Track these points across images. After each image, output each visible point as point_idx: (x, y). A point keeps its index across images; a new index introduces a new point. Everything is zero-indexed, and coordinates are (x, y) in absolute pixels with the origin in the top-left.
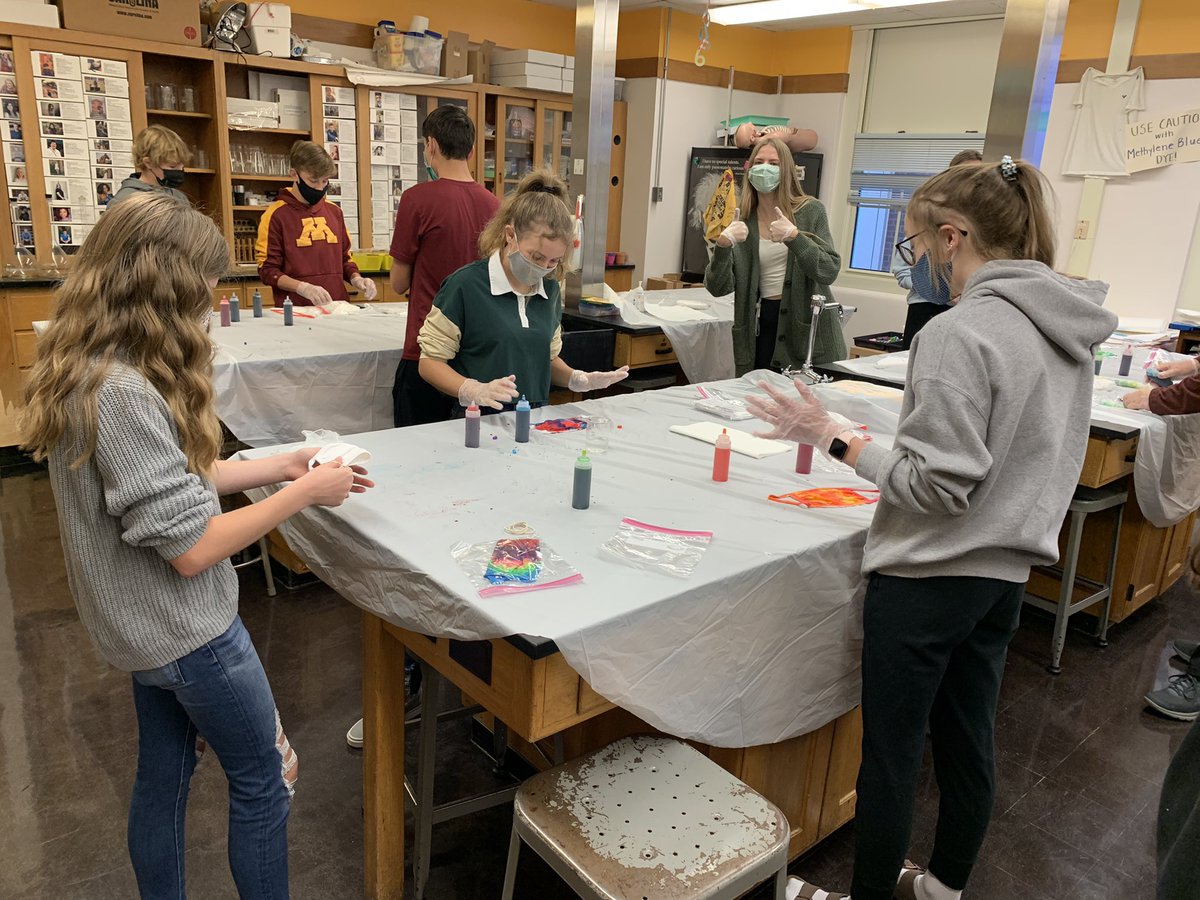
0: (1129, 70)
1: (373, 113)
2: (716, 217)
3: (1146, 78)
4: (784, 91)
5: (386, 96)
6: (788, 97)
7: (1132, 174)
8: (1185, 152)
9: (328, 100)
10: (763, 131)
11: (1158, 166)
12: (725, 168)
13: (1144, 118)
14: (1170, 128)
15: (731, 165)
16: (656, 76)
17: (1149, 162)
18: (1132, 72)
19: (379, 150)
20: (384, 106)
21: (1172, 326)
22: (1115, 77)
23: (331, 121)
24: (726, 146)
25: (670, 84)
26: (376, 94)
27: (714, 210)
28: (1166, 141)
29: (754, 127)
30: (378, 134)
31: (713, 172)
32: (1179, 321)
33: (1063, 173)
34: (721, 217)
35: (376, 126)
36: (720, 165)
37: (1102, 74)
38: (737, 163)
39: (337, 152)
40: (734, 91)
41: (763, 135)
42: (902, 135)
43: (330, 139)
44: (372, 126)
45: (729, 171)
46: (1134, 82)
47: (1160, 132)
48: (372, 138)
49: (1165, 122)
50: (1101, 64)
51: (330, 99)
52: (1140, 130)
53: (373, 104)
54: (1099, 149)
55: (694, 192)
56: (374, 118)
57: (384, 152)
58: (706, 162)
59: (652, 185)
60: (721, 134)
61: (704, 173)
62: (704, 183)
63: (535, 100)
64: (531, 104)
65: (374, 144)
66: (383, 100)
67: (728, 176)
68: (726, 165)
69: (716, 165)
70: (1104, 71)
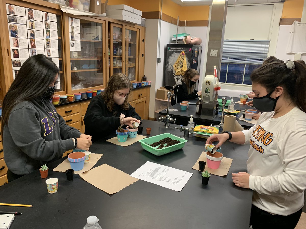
1: (70, 27)
2: (179, 67)
4: (187, 26)
5: (75, 20)
9: (10, 12)
12: (181, 51)
15: (184, 50)
16: (158, 18)
19: (73, 45)
20: (74, 24)
22: (304, 24)
23: (12, 25)
26: (71, 19)
30: (72, 37)
34: (181, 67)
35: (71, 34)
38: (186, 49)
39: (17, 42)
42: (228, 40)
43: (13, 35)
44: (70, 33)
45: (183, 52)
48: (70, 39)
50: (299, 20)
51: (11, 12)
53: (70, 24)
55: (168, 59)
56: (70, 30)
57: (75, 45)
58: (173, 49)
59: (157, 57)
60: (173, 39)
62: (172, 56)
63: (122, 25)
64: (120, 27)
65: (71, 42)
66: (74, 22)
67: (183, 54)
68: (182, 50)
70: (300, 22)
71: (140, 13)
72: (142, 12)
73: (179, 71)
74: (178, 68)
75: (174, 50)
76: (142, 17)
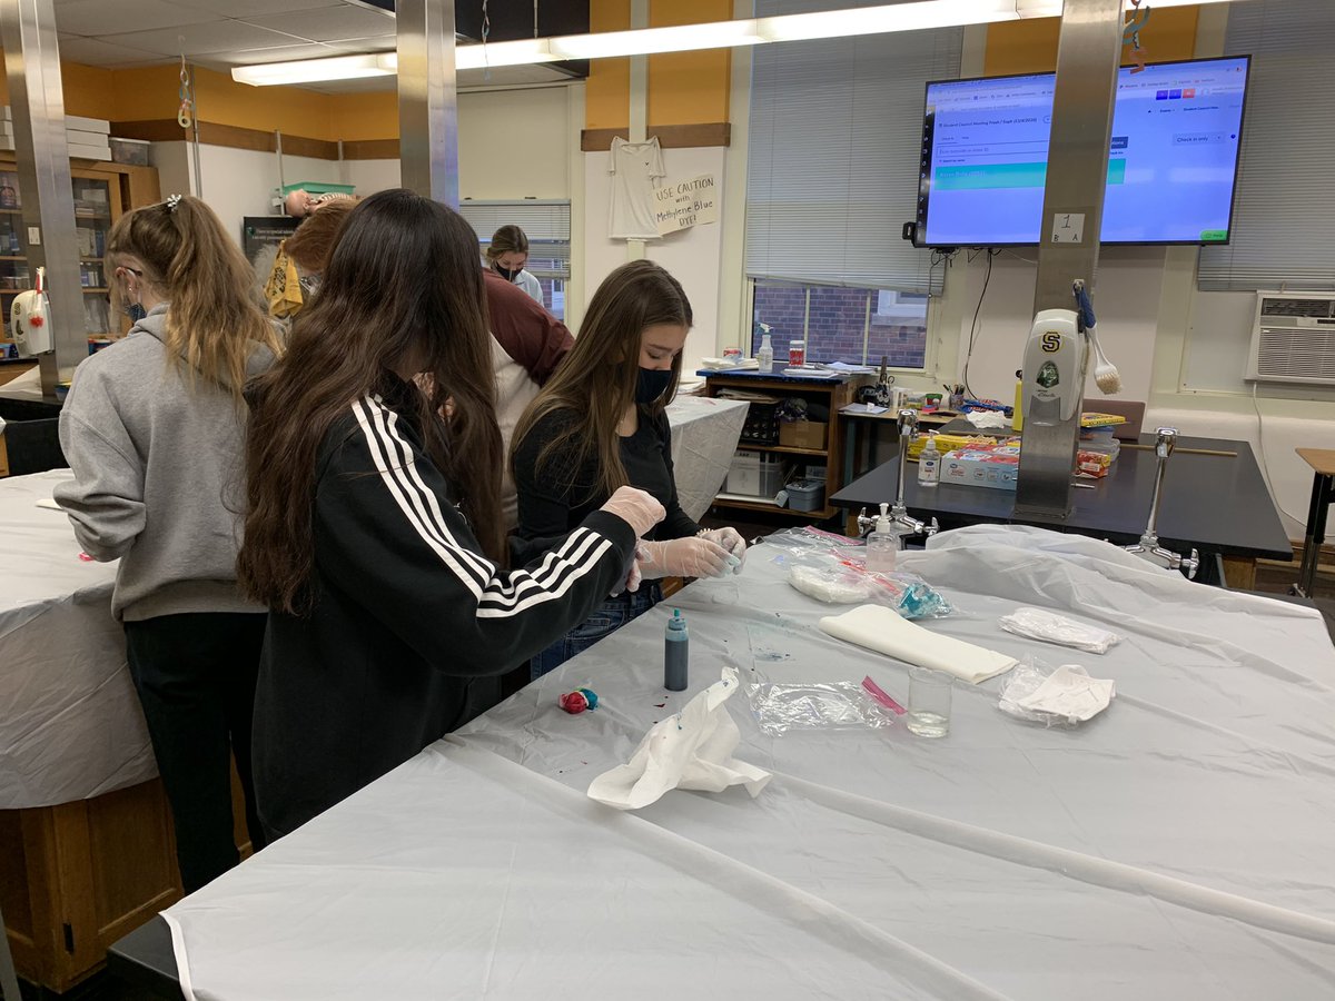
0: (648, 138)
2: (278, 290)
3: (661, 147)
4: (346, 158)
6: (352, 163)
7: (664, 236)
8: (702, 214)
10: (320, 198)
11: (682, 228)
13: (666, 184)
14: (686, 193)
16: (185, 139)
17: (674, 225)
18: (649, 141)
21: (699, 373)
22: (638, 146)
24: (283, 215)
25: (203, 148)
27: (274, 283)
28: (684, 205)
29: (306, 195)
31: (269, 242)
32: (702, 368)
33: (610, 236)
34: (283, 290)
36: (276, 235)
37: (626, 143)
40: (283, 156)
41: (320, 202)
42: (468, 202)
46: (651, 151)
47: (679, 196)
49: (681, 188)
50: (624, 133)
52: (664, 195)
54: (634, 212)
58: (261, 232)
61: (260, 244)
62: (262, 255)
67: (284, 248)
69: (270, 235)
70: (628, 140)
71: (105, 126)
72: (111, 123)
73: (278, 301)
74: (275, 293)
75: (263, 238)
76: (109, 136)
